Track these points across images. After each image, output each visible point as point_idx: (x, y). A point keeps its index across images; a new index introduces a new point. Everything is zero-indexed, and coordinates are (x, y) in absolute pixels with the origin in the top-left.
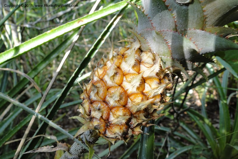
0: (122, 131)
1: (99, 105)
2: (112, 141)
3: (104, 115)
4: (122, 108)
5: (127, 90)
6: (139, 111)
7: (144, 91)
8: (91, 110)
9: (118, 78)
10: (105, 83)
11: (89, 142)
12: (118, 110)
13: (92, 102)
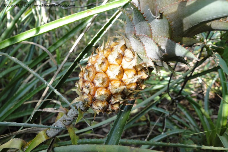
0: (103, 105)
1: (89, 84)
2: (97, 111)
3: (91, 92)
4: (104, 89)
5: (110, 76)
6: (116, 93)
7: (122, 79)
8: (83, 87)
9: (104, 67)
10: (95, 68)
11: (82, 110)
12: (101, 90)
13: (84, 82)
